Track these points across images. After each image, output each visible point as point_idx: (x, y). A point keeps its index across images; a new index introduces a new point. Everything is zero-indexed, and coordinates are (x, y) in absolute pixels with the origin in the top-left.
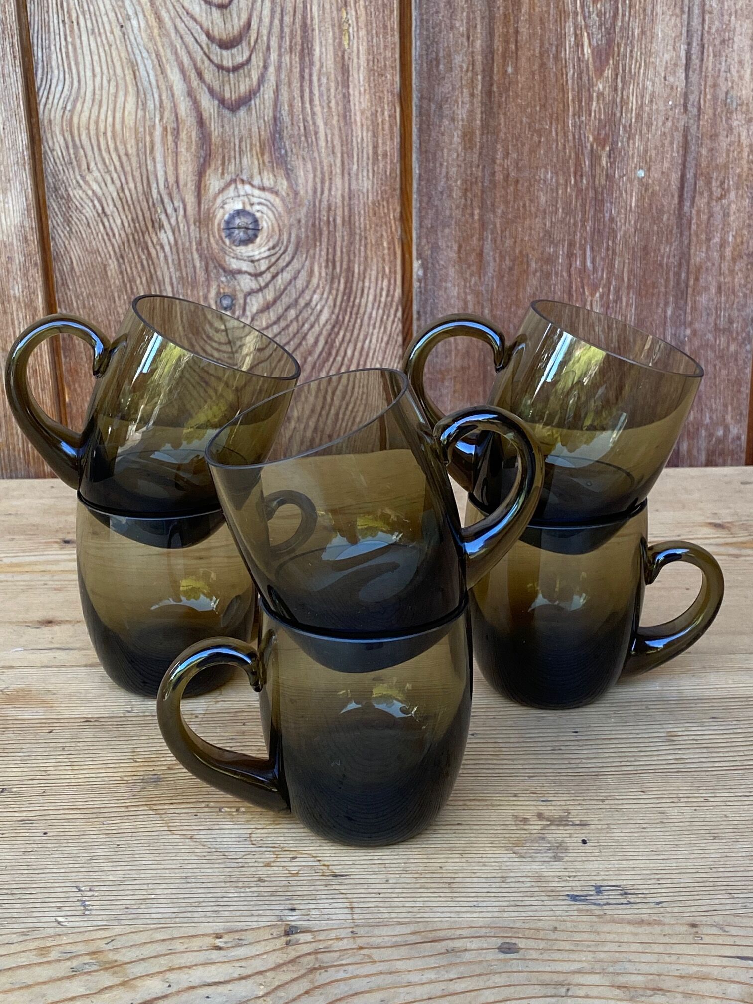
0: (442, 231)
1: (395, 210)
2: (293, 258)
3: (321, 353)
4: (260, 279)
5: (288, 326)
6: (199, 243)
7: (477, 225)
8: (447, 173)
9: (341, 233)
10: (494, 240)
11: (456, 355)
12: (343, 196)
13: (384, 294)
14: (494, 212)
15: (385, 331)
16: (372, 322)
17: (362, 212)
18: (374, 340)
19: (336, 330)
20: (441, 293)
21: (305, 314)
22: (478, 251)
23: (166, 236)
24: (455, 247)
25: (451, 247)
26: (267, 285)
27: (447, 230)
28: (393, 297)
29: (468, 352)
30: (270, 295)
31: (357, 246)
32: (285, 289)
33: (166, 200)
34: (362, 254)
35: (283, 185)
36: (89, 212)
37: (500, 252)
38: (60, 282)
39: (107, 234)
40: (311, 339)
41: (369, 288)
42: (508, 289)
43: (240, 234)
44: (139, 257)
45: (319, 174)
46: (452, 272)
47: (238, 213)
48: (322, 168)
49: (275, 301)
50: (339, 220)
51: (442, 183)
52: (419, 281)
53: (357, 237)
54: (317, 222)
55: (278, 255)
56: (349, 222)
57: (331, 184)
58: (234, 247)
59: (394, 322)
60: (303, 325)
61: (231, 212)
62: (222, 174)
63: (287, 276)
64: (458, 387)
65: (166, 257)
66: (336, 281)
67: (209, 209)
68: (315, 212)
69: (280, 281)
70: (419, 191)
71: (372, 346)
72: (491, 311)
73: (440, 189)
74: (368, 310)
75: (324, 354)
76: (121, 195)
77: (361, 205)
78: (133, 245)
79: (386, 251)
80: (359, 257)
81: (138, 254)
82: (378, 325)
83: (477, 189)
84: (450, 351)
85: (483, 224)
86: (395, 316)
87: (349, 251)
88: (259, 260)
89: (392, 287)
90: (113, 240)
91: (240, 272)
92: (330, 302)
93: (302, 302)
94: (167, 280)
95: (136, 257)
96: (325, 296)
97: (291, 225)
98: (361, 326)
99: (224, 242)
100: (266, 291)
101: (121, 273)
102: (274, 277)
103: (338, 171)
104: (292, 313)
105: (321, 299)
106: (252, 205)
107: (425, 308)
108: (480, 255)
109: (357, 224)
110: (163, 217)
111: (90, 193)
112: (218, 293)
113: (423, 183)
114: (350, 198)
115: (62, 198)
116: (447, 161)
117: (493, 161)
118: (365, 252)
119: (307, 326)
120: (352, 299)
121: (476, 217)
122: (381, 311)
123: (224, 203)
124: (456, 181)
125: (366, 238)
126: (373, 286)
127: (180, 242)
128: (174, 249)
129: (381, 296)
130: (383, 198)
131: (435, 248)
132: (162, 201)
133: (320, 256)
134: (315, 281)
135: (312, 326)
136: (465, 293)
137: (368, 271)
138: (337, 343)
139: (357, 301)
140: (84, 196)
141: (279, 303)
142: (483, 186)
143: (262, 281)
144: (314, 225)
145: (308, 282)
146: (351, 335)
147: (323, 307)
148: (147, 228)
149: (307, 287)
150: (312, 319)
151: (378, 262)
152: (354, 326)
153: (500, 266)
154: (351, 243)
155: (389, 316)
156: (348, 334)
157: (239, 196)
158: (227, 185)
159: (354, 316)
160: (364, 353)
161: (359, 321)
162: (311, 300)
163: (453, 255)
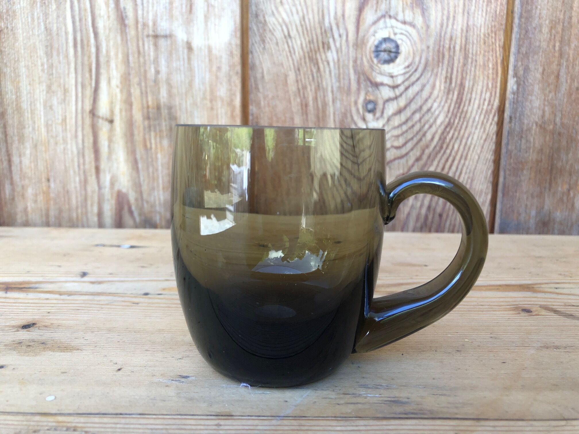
0: (533, 57)
1: (500, 40)
2: (421, 75)
3: (435, 147)
4: (396, 90)
5: (413, 126)
6: (355, 61)
7: (557, 54)
8: (540, 14)
9: (458, 56)
10: (567, 67)
11: (533, 151)
12: (462, 30)
13: (486, 103)
14: (569, 45)
15: (484, 131)
16: (475, 124)
17: (475, 41)
18: (475, 138)
19: (448, 129)
20: (528, 104)
21: (426, 117)
22: (556, 74)
23: (332, 55)
24: (541, 70)
25: (538, 70)
26: (401, 95)
27: (536, 57)
28: (493, 105)
29: (542, 150)
30: (402, 102)
31: (469, 67)
32: (414, 98)
33: (334, 28)
34: (473, 73)
35: (419, 21)
36: (279, 34)
37: (572, 75)
38: (254, 86)
39: (290, 52)
40: (429, 136)
41: (475, 99)
42: (574, 104)
43: (384, 56)
44: (311, 71)
45: (446, 12)
46: (536, 88)
47: (385, 40)
48: (448, 8)
49: (405, 107)
50: (458, 48)
51: (536, 21)
52: (514, 93)
53: (470, 61)
54: (441, 49)
55: (410, 73)
56: (465, 50)
57: (454, 20)
58: (379, 65)
59: (491, 124)
60: (424, 125)
61: (380, 39)
62: (376, 11)
63: (416, 88)
64: (533, 175)
65: (330, 72)
66: (451, 93)
67: (364, 36)
68: (440, 41)
69: (411, 92)
70: (520, 26)
71: (474, 142)
72: (561, 119)
73: (534, 25)
74: (473, 116)
75: (438, 148)
76: (303, 23)
77: (475, 37)
78: (307, 60)
79: (491, 71)
80: (470, 75)
81: (311, 67)
82: (479, 127)
83: (559, 28)
84: (530, 148)
85: (561, 55)
86: (493, 120)
87: (463, 71)
88: (397, 76)
89: (492, 98)
90: (294, 56)
91: (382, 84)
92: (446, 109)
93: (425, 108)
94: (330, 89)
95: (309, 70)
96: (442, 104)
97: (422, 51)
98: (466, 127)
99: (373, 61)
100: (400, 99)
101: (297, 81)
102: (407, 89)
103: (461, 10)
104: (417, 116)
105: (439, 106)
106: (395, 34)
107: (515, 114)
108: (558, 77)
109: (471, 51)
110: (331, 41)
111: (280, 20)
112: (365, 99)
113: (523, 20)
114: (467, 31)
115: (261, 22)
116: (541, 5)
117: (572, 8)
118: (475, 71)
119: (427, 126)
120: (461, 107)
121: (557, 48)
122: (482, 117)
123: (375, 32)
124: (546, 20)
125: (476, 61)
126: (478, 97)
127: (341, 60)
128: (337, 66)
129: (484, 104)
130: (492, 31)
131: (527, 69)
132: (331, 29)
133: (441, 74)
134: (436, 92)
135: (431, 127)
136: (544, 105)
137: (476, 85)
138: (448, 140)
139: (466, 108)
140: (276, 23)
141: (408, 109)
142: (563, 25)
143: (398, 92)
144: (439, 51)
145: (431, 93)
146: (459, 134)
147: (440, 112)
148: (319, 49)
149: (430, 97)
150: (431, 121)
151: (484, 78)
152: (461, 127)
153: (570, 86)
154: (464, 65)
155: (488, 119)
156: (456, 134)
157: (386, 27)
158: (379, 20)
159: (462, 120)
160: (467, 148)
161: (465, 123)
162: (431, 107)
163: (538, 76)
